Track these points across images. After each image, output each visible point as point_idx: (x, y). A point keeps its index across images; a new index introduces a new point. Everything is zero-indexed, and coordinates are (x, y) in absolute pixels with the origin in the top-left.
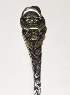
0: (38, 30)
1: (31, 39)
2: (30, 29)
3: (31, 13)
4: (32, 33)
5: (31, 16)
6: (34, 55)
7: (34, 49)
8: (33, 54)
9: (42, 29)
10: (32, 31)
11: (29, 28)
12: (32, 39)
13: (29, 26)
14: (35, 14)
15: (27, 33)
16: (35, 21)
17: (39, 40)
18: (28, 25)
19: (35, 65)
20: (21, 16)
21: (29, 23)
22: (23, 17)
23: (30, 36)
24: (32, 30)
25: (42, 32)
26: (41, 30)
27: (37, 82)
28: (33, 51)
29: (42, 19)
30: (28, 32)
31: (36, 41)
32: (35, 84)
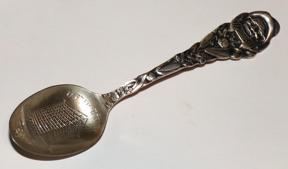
0: (241, 43)
1: (218, 39)
2: (234, 32)
3: (263, 22)
4: (230, 37)
5: (257, 24)
6: (192, 54)
7: (203, 50)
8: (194, 51)
9: (247, 49)
10: (234, 37)
11: (236, 31)
12: (220, 41)
13: (239, 28)
14: (264, 28)
15: (224, 30)
16: (254, 34)
17: (223, 51)
18: (240, 26)
19: (176, 61)
20: (249, 12)
21: (244, 28)
22: (249, 15)
23: (223, 36)
24: (235, 34)
25: (241, 51)
26: (244, 47)
27: (150, 75)
28: (199, 50)
29: (264, 43)
30: (229, 31)
31: (220, 47)
32: (144, 75)
